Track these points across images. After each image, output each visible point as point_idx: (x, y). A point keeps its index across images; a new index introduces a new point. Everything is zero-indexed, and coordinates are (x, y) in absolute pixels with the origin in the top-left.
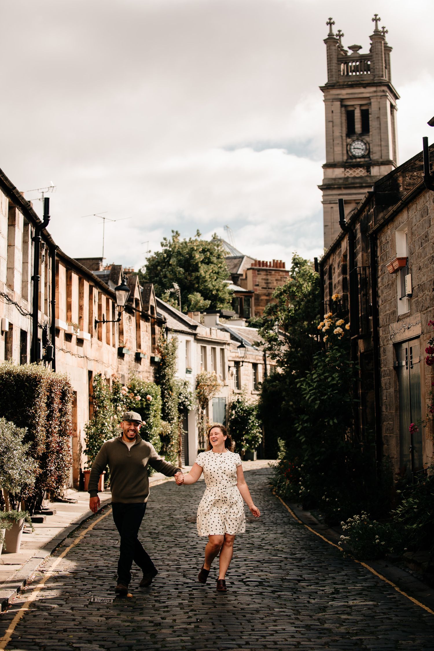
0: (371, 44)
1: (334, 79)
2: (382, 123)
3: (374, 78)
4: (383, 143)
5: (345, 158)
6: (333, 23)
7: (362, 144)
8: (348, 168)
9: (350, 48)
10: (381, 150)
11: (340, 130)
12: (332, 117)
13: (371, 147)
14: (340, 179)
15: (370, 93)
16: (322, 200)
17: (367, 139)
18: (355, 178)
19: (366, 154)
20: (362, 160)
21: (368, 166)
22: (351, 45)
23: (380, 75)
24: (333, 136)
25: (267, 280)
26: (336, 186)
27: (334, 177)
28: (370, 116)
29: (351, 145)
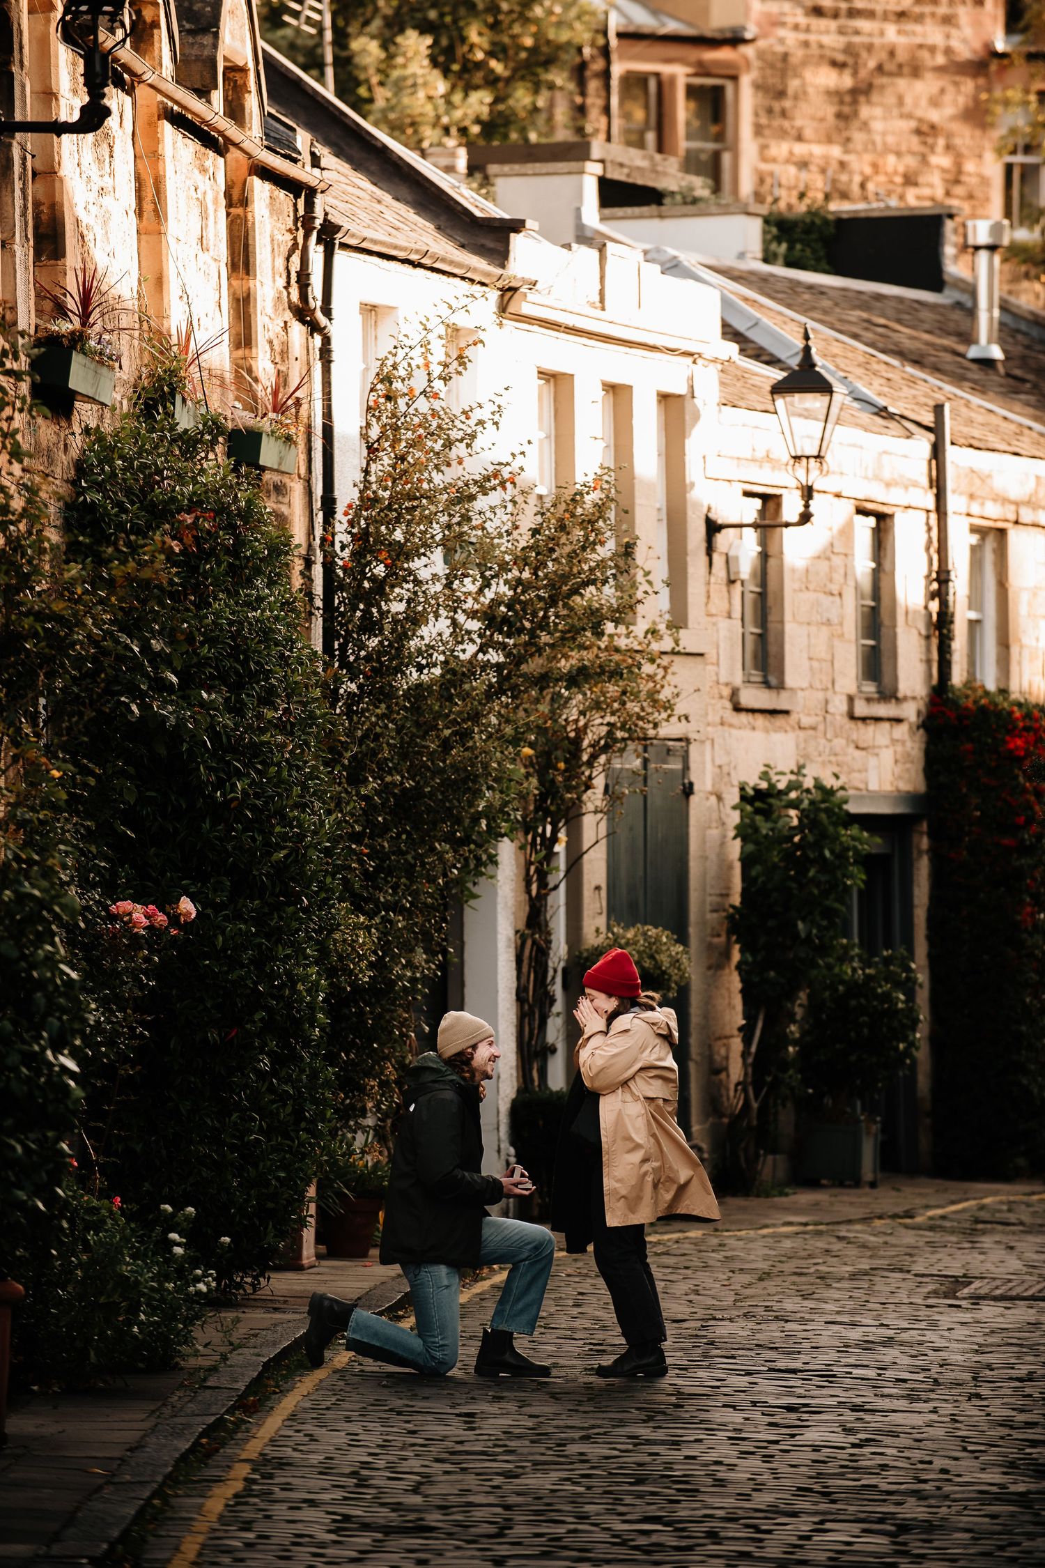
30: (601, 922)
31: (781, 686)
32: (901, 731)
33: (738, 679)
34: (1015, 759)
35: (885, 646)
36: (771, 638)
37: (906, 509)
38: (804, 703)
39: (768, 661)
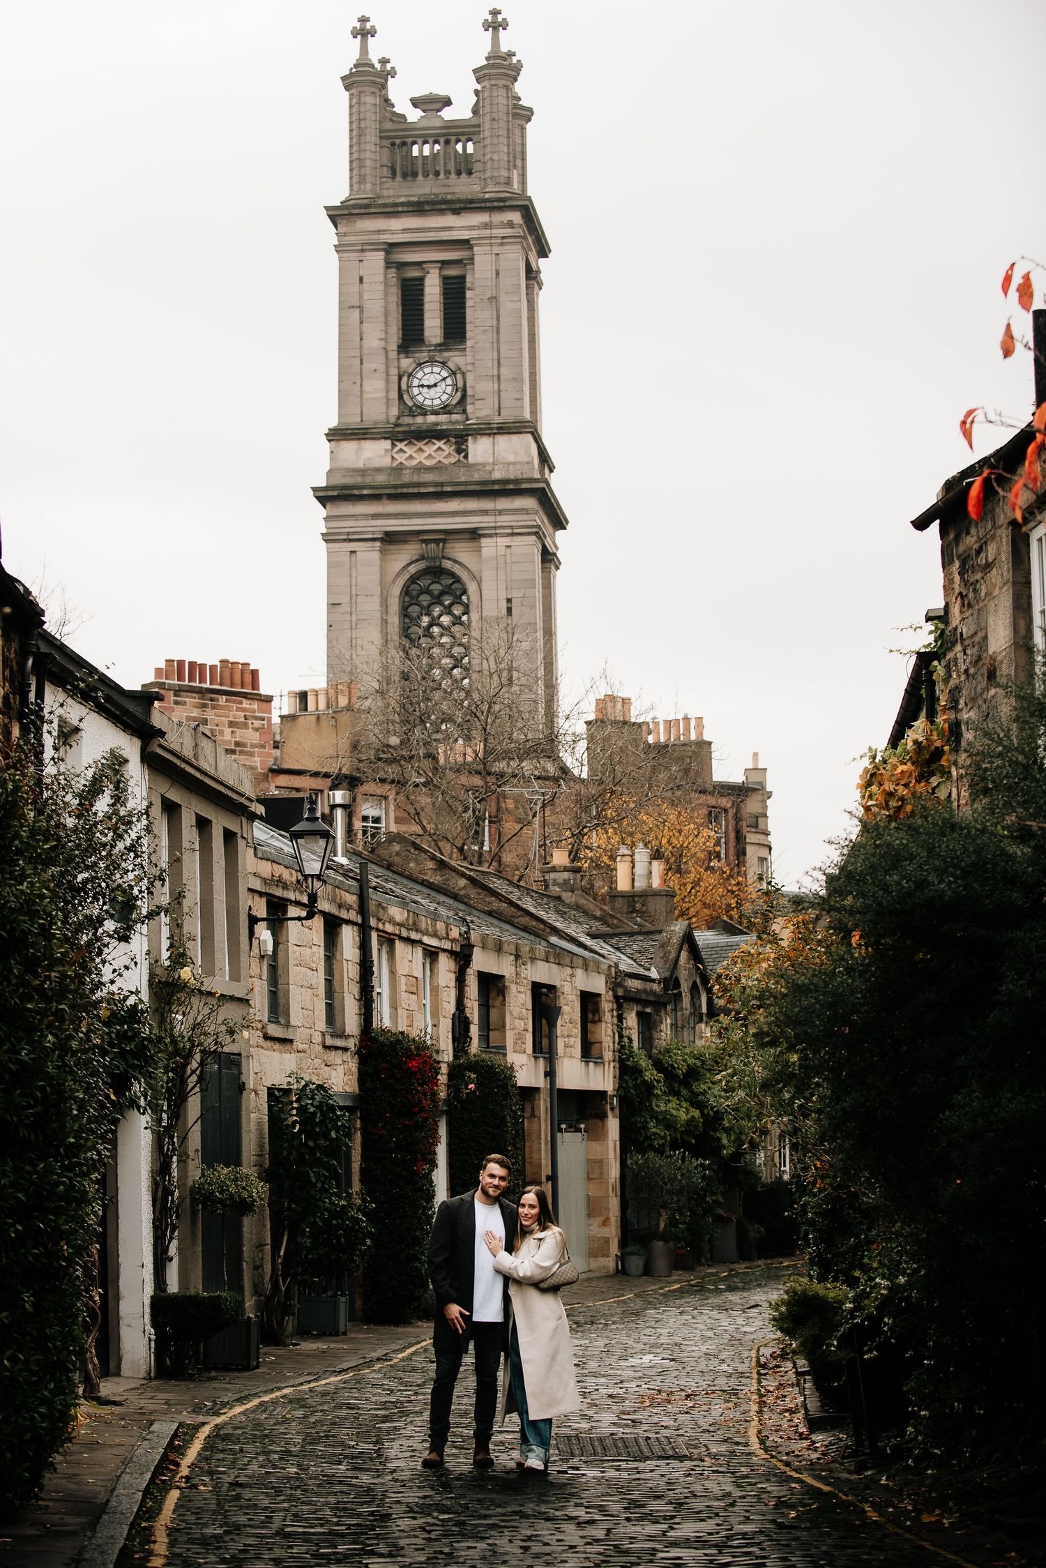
0: (477, 93)
1: (368, 186)
2: (502, 312)
3: (486, 185)
4: (503, 371)
5: (394, 411)
6: (373, 32)
7: (445, 373)
8: (401, 441)
9: (416, 103)
10: (499, 391)
11: (381, 333)
12: (361, 297)
13: (468, 385)
14: (378, 470)
15: (472, 228)
16: (325, 531)
17: (455, 359)
18: (420, 468)
19: (454, 402)
20: (444, 418)
21: (460, 439)
22: (418, 94)
23: (502, 180)
24: (361, 347)
25: (206, 720)
26: (365, 492)
27: (360, 465)
28: (469, 294)
29: (410, 375)
30: (199, 1168)
31: (287, 1025)
32: (347, 1056)
33: (266, 1019)
34: (411, 1073)
35: (337, 1004)
36: (281, 994)
37: (348, 922)
38: (299, 1036)
39: (278, 1007)
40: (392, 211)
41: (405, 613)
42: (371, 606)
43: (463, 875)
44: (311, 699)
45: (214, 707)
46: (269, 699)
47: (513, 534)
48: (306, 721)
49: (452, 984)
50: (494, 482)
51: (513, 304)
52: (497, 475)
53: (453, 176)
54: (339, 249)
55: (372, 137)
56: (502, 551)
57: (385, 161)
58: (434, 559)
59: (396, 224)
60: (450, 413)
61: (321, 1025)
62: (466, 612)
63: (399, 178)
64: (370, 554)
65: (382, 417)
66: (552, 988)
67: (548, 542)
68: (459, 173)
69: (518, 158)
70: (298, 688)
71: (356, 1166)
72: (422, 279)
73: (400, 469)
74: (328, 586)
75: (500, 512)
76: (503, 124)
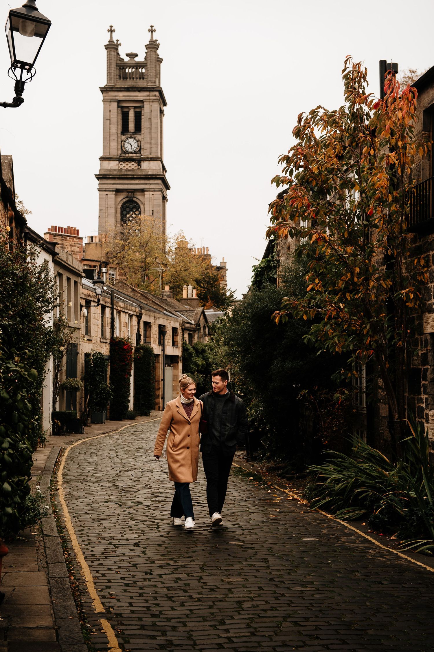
0: (146, 53)
1: (112, 81)
2: (152, 123)
3: (148, 83)
4: (152, 141)
5: (120, 152)
6: (114, 31)
7: (135, 141)
8: (121, 161)
9: (127, 55)
10: (151, 147)
11: (116, 128)
12: (110, 116)
13: (142, 145)
14: (115, 170)
15: (144, 96)
16: (98, 188)
17: (138, 137)
18: (127, 170)
19: (138, 150)
20: (134, 155)
21: (139, 162)
22: (128, 52)
23: (153, 81)
24: (110, 132)
25: (63, 244)
26: (111, 177)
27: (109, 168)
28: (142, 117)
29: (124, 141)
30: (65, 377)
31: (90, 336)
32: (107, 345)
33: (85, 334)
34: (125, 350)
35: (104, 330)
36: (89, 327)
37: (108, 307)
38: (94, 339)
39: (88, 331)
40: (120, 90)
41: (122, 213)
42: (113, 210)
43: (139, 293)
44: (94, 239)
45: (65, 240)
46: (82, 239)
47: (154, 191)
48: (93, 245)
49: (136, 324)
50: (149, 175)
51: (156, 121)
52: (150, 173)
53: (138, 79)
54: (104, 101)
55: (114, 66)
56: (151, 196)
57: (118, 73)
58: (131, 197)
59: (121, 94)
60: (136, 153)
61: (100, 336)
62: (140, 213)
63: (122, 79)
64: (112, 195)
65: (116, 154)
66: (164, 326)
67: (164, 194)
68: (140, 79)
69: (158, 74)
70: (91, 235)
71: (108, 376)
72: (128, 112)
73: (121, 169)
74: (99, 204)
75: (151, 184)
76: (154, 64)
